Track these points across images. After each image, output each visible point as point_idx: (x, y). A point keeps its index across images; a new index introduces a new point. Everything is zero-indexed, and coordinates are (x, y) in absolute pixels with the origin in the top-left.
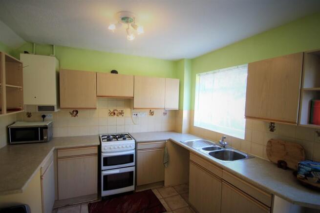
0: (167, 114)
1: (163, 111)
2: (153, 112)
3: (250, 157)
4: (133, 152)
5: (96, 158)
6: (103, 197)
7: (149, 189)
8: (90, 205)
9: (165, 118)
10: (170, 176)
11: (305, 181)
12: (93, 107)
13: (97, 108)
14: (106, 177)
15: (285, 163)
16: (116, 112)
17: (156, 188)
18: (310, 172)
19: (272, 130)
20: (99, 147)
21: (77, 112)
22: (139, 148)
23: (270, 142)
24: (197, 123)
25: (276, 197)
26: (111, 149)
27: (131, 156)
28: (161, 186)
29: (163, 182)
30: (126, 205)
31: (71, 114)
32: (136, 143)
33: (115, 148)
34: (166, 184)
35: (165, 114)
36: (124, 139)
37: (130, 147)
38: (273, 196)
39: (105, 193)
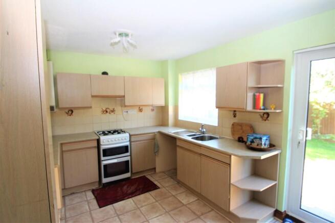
0: (155, 110)
1: (151, 108)
2: (142, 109)
3: (221, 138)
4: (128, 144)
5: (96, 150)
6: (104, 184)
7: (144, 175)
8: (93, 191)
9: (153, 114)
10: (160, 163)
11: (251, 146)
12: (89, 106)
13: (93, 107)
14: (105, 166)
15: (243, 139)
16: (108, 110)
17: (149, 175)
18: (253, 140)
19: (235, 116)
20: (98, 141)
21: (72, 111)
22: (132, 140)
23: (233, 125)
24: (181, 117)
25: (232, 157)
26: (108, 142)
27: (126, 147)
28: (153, 173)
29: (155, 169)
30: (125, 187)
31: (67, 113)
32: (130, 136)
33: (112, 141)
34: (157, 170)
35: (153, 110)
36: (119, 133)
37: (125, 139)
38: (230, 156)
39: (105, 180)
